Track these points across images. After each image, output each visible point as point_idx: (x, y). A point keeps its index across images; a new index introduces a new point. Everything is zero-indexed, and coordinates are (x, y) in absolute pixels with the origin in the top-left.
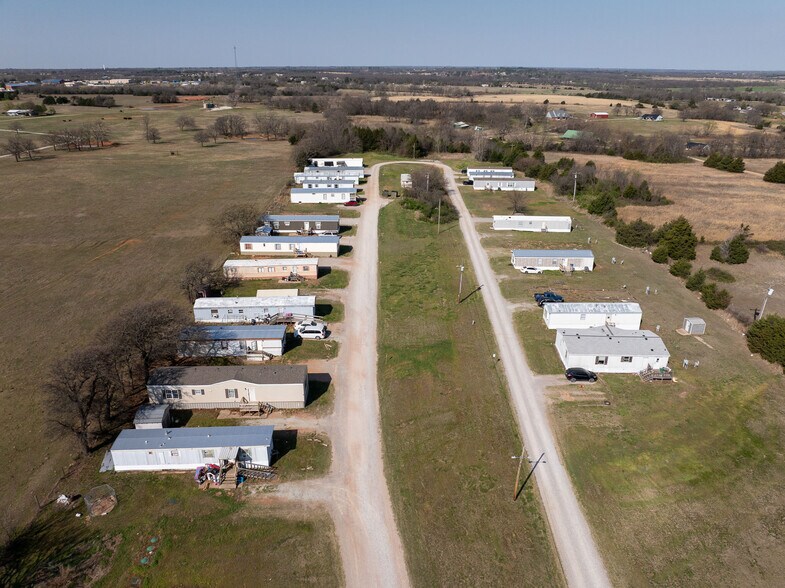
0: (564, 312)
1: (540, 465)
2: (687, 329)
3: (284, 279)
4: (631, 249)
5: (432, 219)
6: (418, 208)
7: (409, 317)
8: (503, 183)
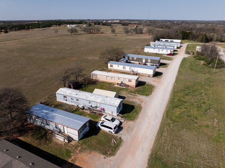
3: (118, 84)
5: (210, 65)
6: (203, 60)
7: (185, 130)
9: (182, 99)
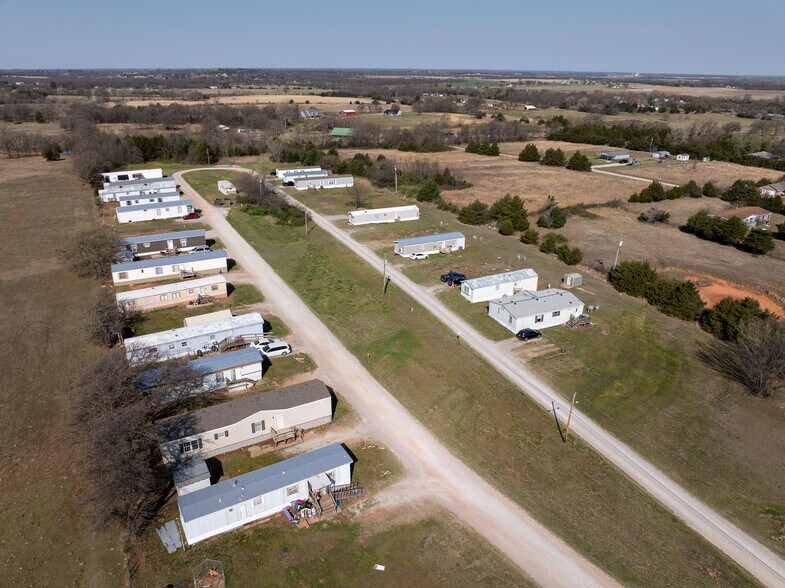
0: (485, 286)
1: (557, 411)
2: (569, 283)
3: (191, 303)
4: (477, 227)
5: (289, 222)
7: (351, 316)
8: (324, 181)
9: (311, 287)
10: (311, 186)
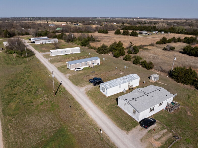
0: (113, 86)
2: (153, 79)
4: (104, 55)
5: (22, 56)
6: (14, 53)
7: (27, 117)
8: (46, 41)
9: (12, 93)
10: (41, 43)
